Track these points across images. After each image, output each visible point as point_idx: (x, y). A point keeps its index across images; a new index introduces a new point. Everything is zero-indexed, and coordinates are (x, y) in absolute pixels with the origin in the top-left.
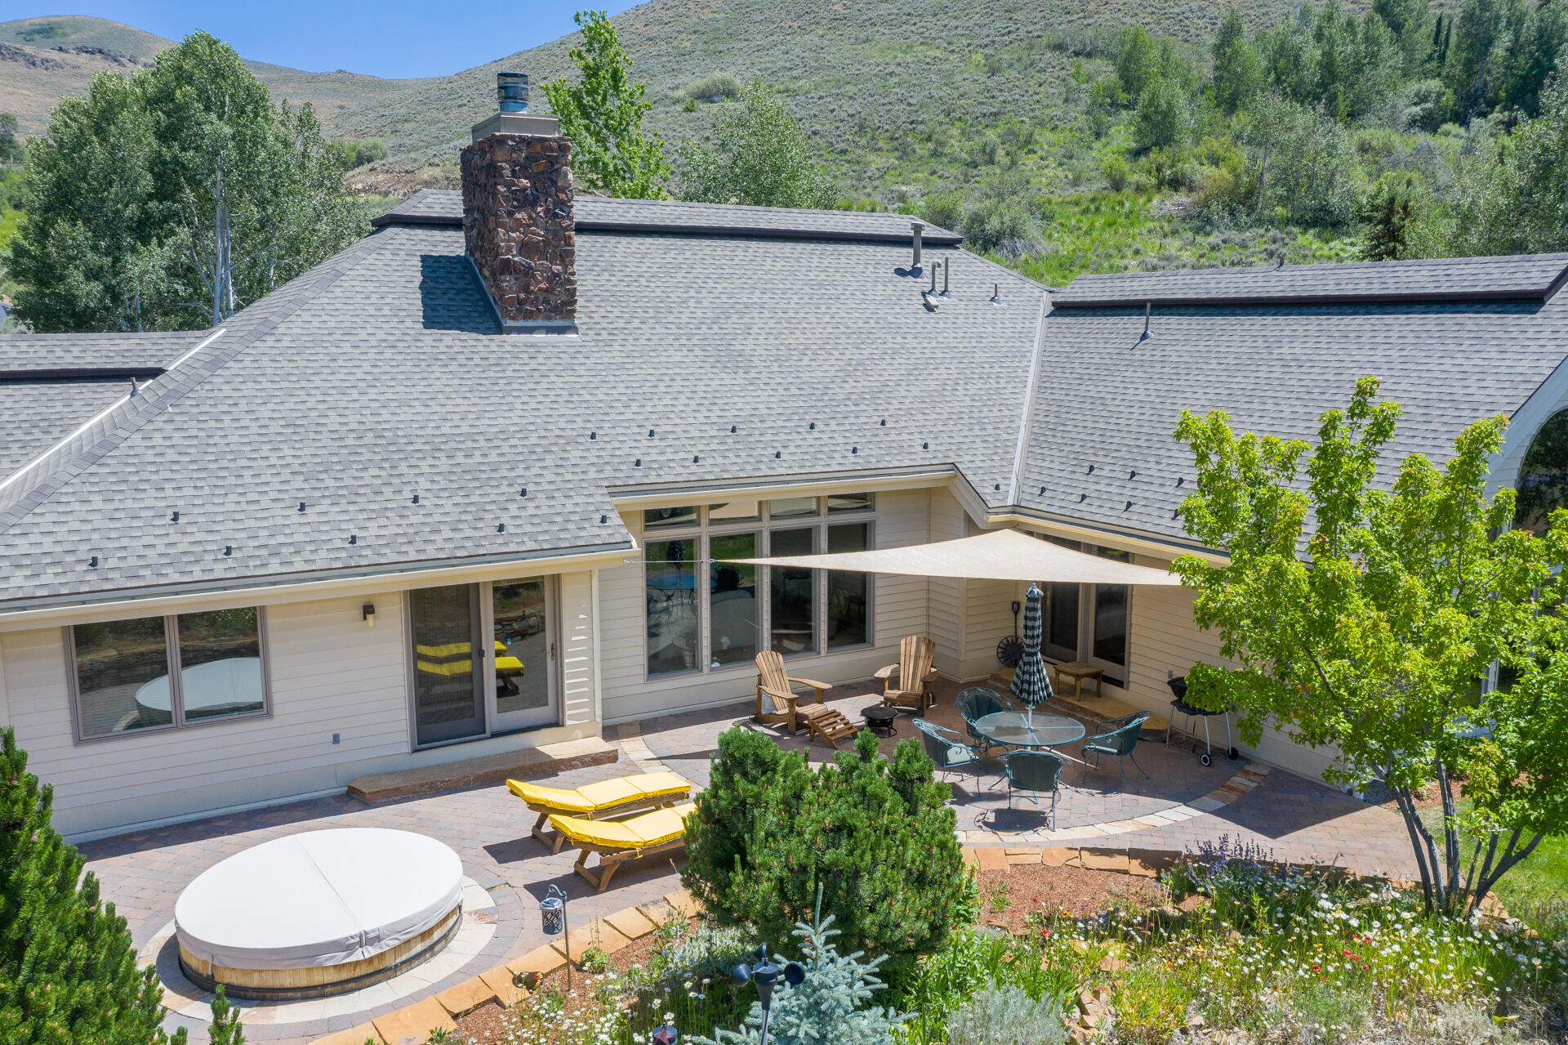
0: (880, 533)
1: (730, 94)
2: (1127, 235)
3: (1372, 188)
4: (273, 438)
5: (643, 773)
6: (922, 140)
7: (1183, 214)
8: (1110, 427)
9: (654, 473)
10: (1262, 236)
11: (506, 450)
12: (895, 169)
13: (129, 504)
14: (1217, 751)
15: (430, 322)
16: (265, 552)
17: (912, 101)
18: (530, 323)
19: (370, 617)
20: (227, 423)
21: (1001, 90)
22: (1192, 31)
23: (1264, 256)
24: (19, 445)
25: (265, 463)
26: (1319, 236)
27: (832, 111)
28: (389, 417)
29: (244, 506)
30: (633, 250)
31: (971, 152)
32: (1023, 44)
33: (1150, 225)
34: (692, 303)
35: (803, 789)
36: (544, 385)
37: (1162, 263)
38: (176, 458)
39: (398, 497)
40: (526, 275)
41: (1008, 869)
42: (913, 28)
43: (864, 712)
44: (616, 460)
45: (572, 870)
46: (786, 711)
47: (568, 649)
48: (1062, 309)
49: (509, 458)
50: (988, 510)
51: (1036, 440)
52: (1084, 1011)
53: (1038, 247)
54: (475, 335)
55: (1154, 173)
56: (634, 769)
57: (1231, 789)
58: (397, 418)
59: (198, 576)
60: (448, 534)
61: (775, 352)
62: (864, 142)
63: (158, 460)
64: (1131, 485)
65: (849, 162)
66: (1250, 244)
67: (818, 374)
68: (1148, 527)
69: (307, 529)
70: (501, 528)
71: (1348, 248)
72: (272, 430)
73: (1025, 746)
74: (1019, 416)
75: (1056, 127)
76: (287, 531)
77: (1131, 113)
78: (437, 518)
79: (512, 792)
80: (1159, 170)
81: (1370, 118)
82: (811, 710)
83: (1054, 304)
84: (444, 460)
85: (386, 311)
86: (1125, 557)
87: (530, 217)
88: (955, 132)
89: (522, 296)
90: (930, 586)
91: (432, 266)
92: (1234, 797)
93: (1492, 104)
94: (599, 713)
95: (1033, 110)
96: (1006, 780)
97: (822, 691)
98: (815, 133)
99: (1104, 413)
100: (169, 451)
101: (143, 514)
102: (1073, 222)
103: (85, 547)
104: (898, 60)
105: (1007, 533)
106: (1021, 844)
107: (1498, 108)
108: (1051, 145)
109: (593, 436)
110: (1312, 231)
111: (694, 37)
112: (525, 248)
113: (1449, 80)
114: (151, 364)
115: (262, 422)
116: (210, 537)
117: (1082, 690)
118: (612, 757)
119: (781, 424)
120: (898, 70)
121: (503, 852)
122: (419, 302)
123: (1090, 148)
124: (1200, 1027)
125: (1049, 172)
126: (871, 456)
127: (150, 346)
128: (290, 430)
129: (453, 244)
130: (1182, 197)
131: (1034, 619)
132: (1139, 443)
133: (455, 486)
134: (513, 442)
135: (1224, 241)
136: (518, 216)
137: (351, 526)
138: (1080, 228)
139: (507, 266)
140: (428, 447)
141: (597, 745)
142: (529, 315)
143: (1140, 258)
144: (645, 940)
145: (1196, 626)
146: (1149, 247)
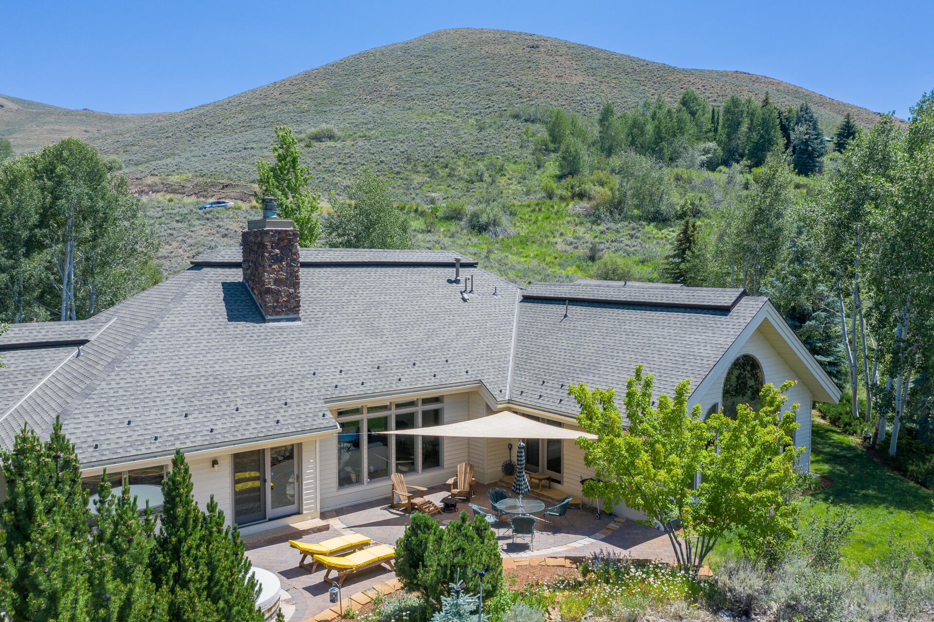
0: (446, 415)
1: (331, 137)
2: (556, 224)
3: (682, 202)
4: (166, 381)
5: (343, 535)
6: (442, 167)
7: (585, 213)
8: (551, 361)
9: (344, 391)
10: (627, 226)
11: (275, 382)
12: (428, 183)
13: (106, 417)
14: (603, 512)
15: (231, 318)
16: (172, 438)
17: (437, 145)
18: (278, 317)
19: (216, 466)
20: (144, 375)
21: (485, 140)
22: (588, 110)
23: (628, 237)
24: (22, 383)
25: (165, 394)
26: (656, 227)
27: (391, 149)
28: (218, 368)
29: (159, 416)
30: (322, 275)
31: (470, 175)
32: (497, 114)
33: (568, 219)
34: (353, 303)
35: (443, 535)
36: (288, 349)
37: (575, 241)
38: (124, 393)
39: (228, 408)
40: (277, 294)
41: (515, 568)
42: (436, 103)
43: (442, 501)
44: (326, 386)
45: (323, 580)
46: (406, 502)
47: (305, 477)
48: (527, 299)
49: (277, 386)
50: (497, 402)
51: (517, 366)
52: (549, 614)
53: (508, 231)
54: (252, 324)
55: (570, 189)
56: (338, 534)
57: (608, 529)
58: (222, 369)
59: (144, 451)
60: (254, 426)
61: (394, 327)
62: (409, 167)
63: (116, 395)
64: (561, 391)
65: (401, 179)
66: (621, 230)
67: (415, 337)
68: (569, 411)
69: (190, 426)
70: (278, 422)
71: (671, 233)
72: (166, 377)
73: (519, 514)
74: (509, 355)
75: (516, 162)
76: (181, 428)
77: (556, 154)
78: (248, 418)
79: (292, 546)
80: (572, 188)
81: (680, 161)
82: (417, 501)
83: (523, 296)
84: (247, 389)
85: (209, 313)
86: (559, 424)
87: (279, 267)
88: (461, 163)
89: (275, 304)
90: (470, 442)
91: (228, 288)
92: (609, 533)
93: (742, 156)
94: (319, 506)
95: (503, 152)
96: (511, 530)
97: (423, 491)
98: (382, 162)
99: (548, 354)
100: (120, 390)
101: (114, 422)
102: (527, 217)
103: (90, 439)
104: (428, 121)
105: (506, 413)
106: (519, 558)
107: (745, 158)
108: (514, 171)
109: (314, 374)
110: (652, 224)
111: (309, 102)
112: (277, 282)
113: (719, 143)
114: (82, 338)
115: (161, 374)
116: (146, 432)
117: (542, 486)
118: (327, 528)
119: (399, 363)
120: (428, 126)
121: (288, 574)
122: (224, 308)
123: (535, 174)
124: (591, 616)
125: (513, 187)
126: (443, 378)
127: (80, 328)
128: (173, 377)
129: (236, 276)
130: (585, 204)
131: (521, 456)
132: (564, 370)
133: (254, 402)
134: (278, 378)
135: (608, 229)
136: (274, 267)
137: (209, 423)
138: (531, 220)
139: (269, 291)
140: (239, 383)
141: (319, 522)
142: (278, 313)
143: (563, 238)
144: (368, 605)
145: (585, 467)
146: (568, 231)
